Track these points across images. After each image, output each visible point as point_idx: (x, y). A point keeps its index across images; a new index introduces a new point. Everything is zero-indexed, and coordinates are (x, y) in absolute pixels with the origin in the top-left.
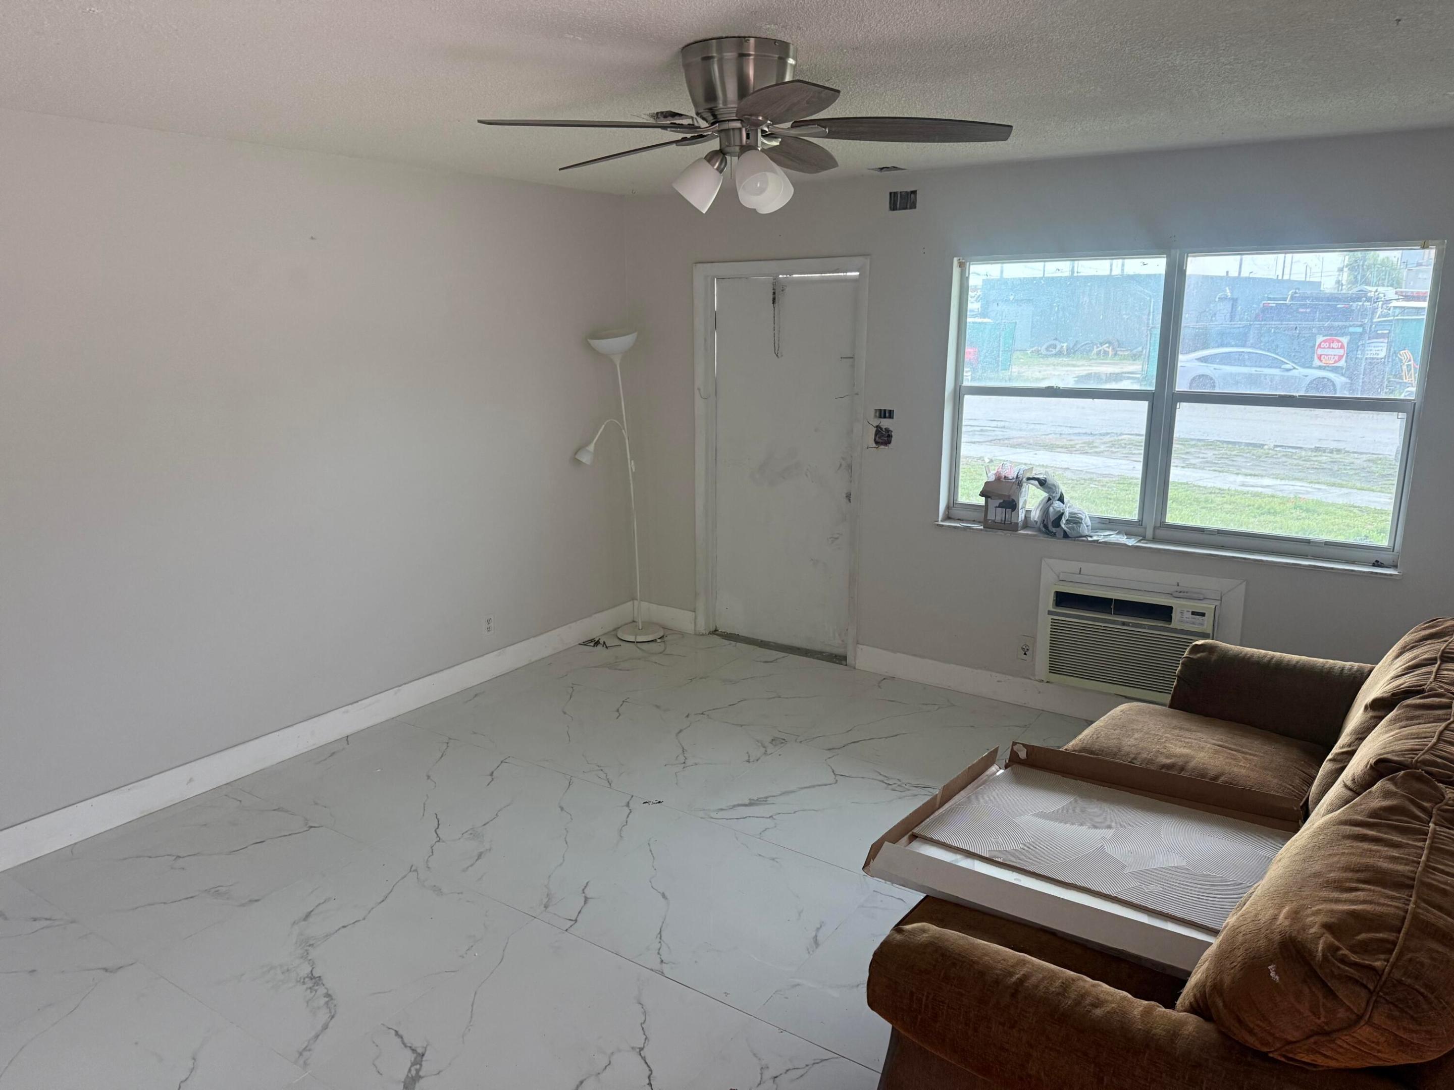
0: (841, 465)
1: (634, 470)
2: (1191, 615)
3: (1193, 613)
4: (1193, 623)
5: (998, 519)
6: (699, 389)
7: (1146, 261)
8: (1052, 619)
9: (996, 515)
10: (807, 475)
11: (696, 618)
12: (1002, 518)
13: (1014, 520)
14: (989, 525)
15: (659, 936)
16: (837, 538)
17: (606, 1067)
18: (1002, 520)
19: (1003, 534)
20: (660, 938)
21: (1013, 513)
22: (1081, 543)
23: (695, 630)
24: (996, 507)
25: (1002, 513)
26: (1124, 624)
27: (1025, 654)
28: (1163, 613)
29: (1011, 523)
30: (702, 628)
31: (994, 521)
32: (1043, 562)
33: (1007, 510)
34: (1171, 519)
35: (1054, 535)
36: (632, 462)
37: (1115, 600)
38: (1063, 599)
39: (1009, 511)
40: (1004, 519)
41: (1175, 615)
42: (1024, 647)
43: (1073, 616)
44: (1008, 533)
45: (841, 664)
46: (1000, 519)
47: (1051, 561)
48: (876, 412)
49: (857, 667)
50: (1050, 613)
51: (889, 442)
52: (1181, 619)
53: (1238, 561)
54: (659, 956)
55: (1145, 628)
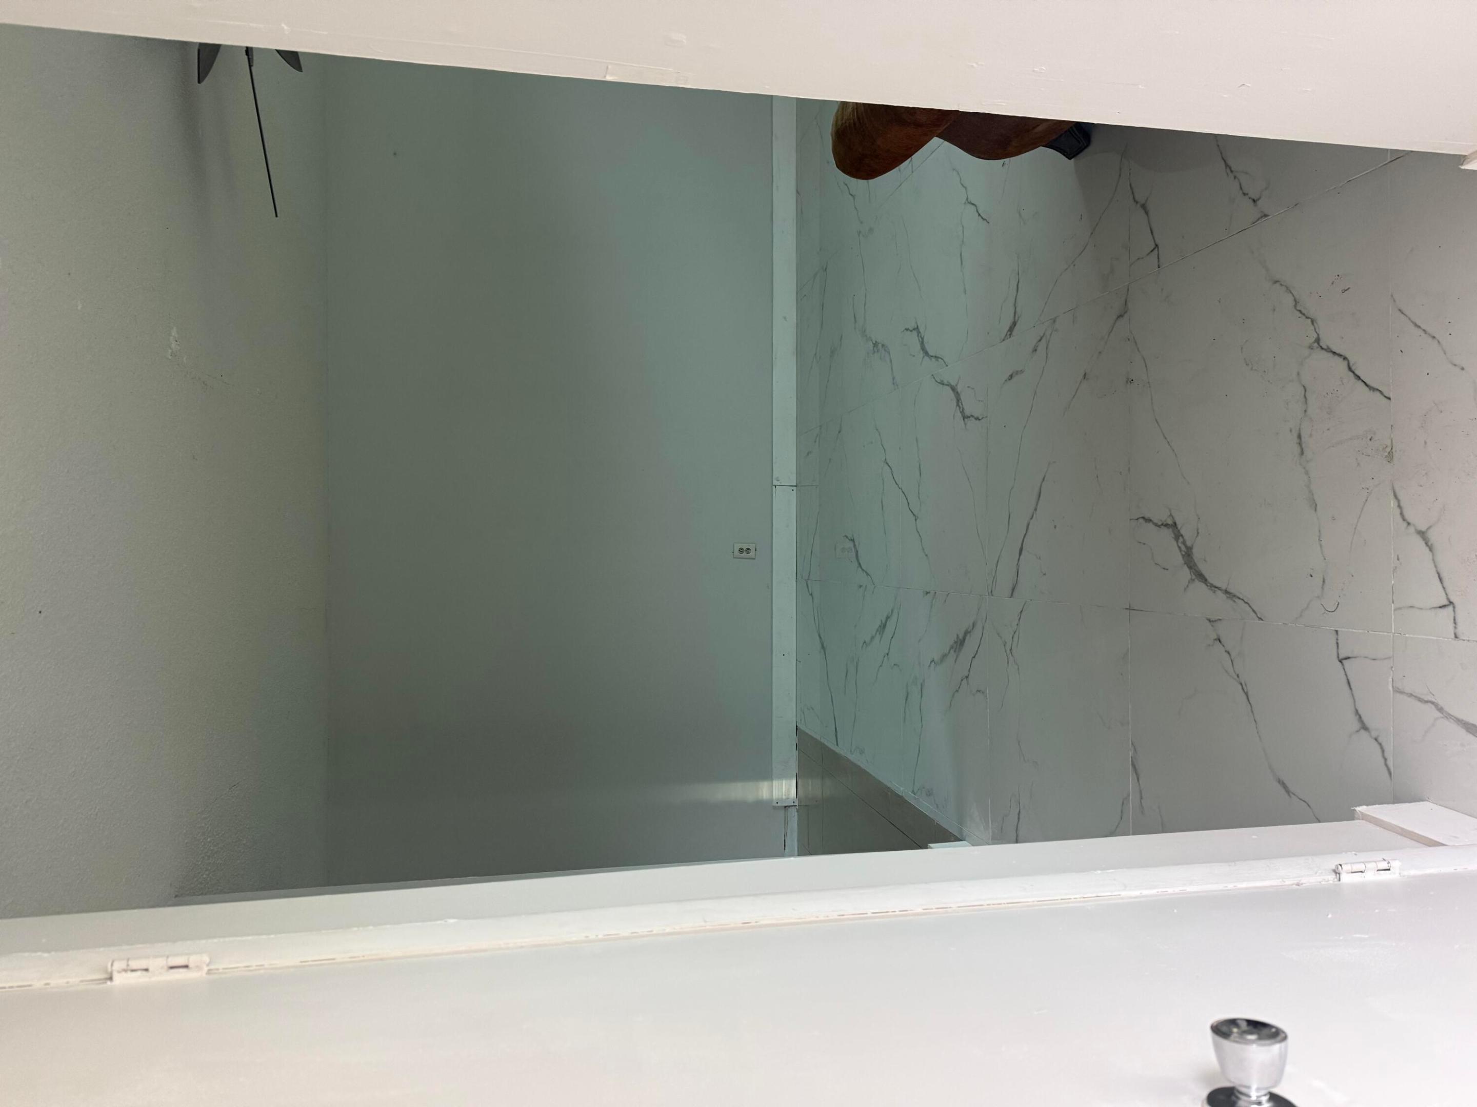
15: (1228, 171)
17: (1305, 397)
20: (1232, 171)
54: (1247, 197)
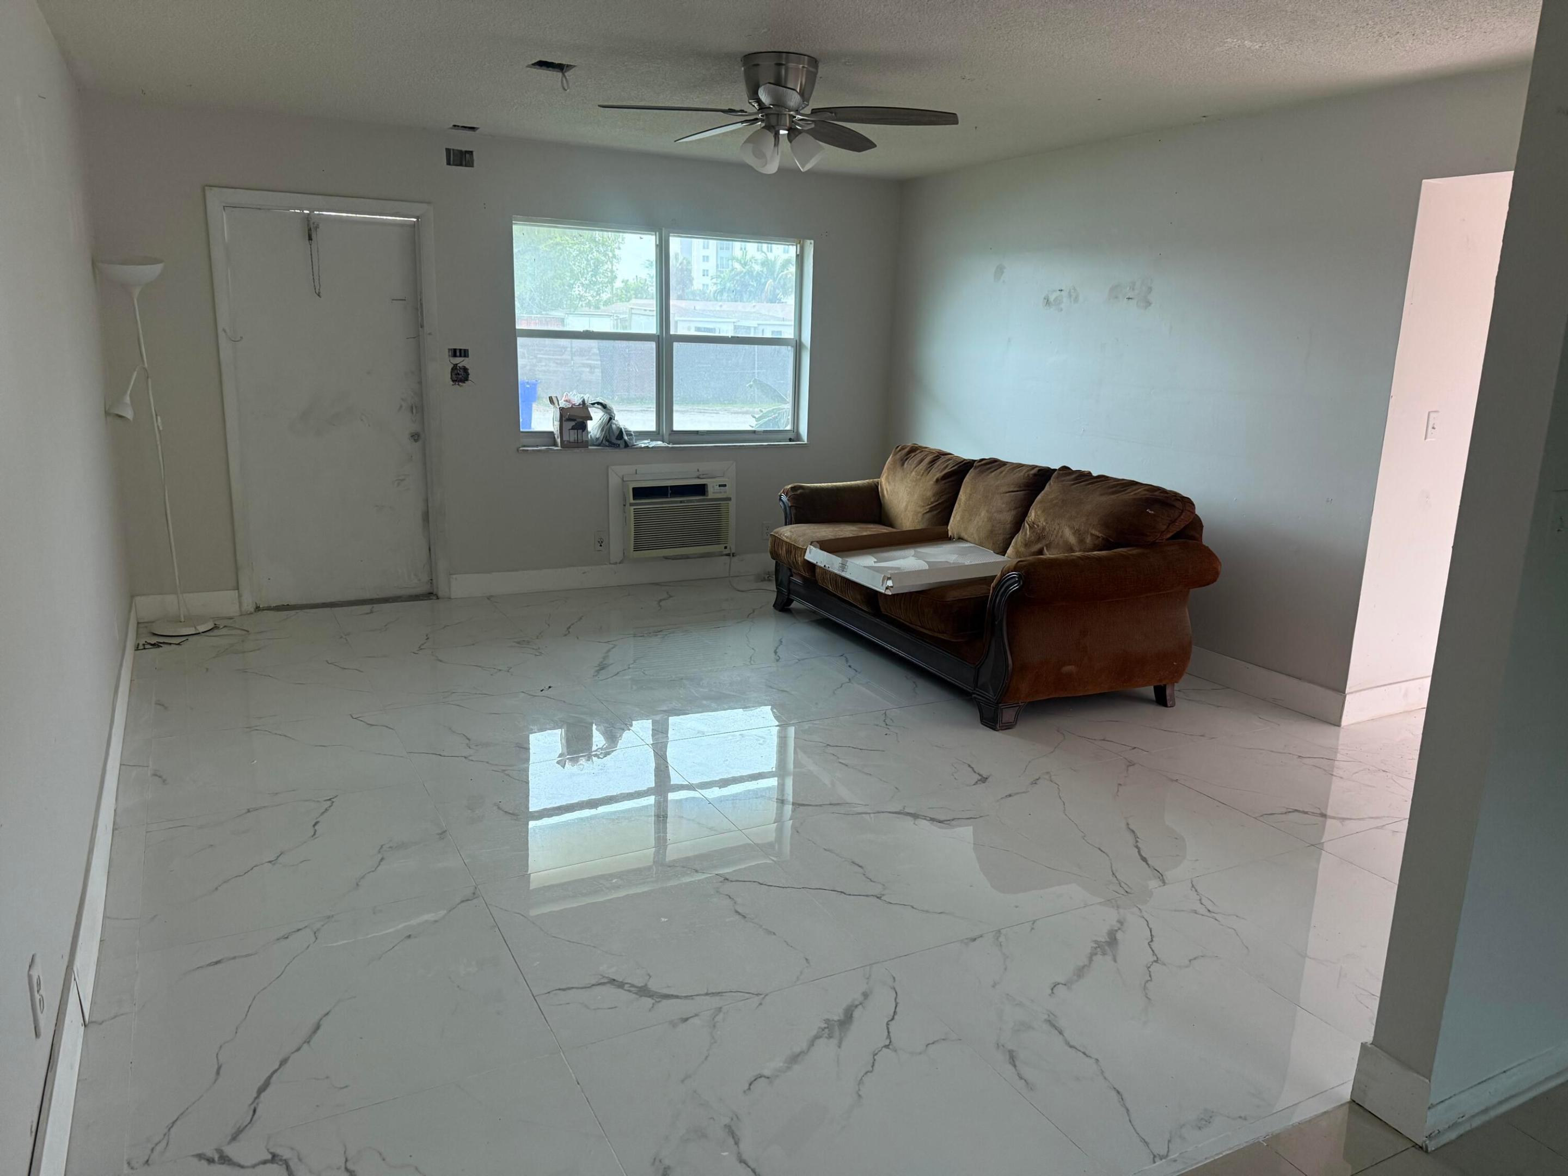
0: (401, 407)
1: (161, 428)
2: (719, 488)
3: (720, 486)
4: (721, 492)
5: (572, 439)
6: (224, 330)
7: (642, 236)
8: (634, 509)
9: (572, 436)
10: (362, 420)
11: (240, 596)
12: (575, 438)
13: (584, 439)
14: (566, 445)
16: (403, 480)
18: (575, 440)
19: (578, 451)
21: (584, 433)
22: (635, 450)
23: (241, 611)
24: (569, 430)
25: (575, 434)
26: (681, 502)
27: (601, 546)
28: (700, 490)
29: (583, 441)
30: (249, 606)
31: (569, 442)
32: (610, 471)
33: (579, 431)
34: (677, 427)
35: (618, 446)
36: (159, 418)
37: (671, 487)
38: (639, 493)
39: (580, 431)
40: (576, 439)
41: (710, 490)
42: (599, 540)
43: (648, 504)
44: (583, 450)
45: (431, 599)
46: (573, 439)
47: (613, 467)
48: (449, 352)
49: (452, 597)
50: (631, 505)
51: (467, 379)
52: (713, 491)
53: (732, 449)
55: (694, 502)
